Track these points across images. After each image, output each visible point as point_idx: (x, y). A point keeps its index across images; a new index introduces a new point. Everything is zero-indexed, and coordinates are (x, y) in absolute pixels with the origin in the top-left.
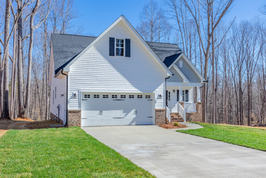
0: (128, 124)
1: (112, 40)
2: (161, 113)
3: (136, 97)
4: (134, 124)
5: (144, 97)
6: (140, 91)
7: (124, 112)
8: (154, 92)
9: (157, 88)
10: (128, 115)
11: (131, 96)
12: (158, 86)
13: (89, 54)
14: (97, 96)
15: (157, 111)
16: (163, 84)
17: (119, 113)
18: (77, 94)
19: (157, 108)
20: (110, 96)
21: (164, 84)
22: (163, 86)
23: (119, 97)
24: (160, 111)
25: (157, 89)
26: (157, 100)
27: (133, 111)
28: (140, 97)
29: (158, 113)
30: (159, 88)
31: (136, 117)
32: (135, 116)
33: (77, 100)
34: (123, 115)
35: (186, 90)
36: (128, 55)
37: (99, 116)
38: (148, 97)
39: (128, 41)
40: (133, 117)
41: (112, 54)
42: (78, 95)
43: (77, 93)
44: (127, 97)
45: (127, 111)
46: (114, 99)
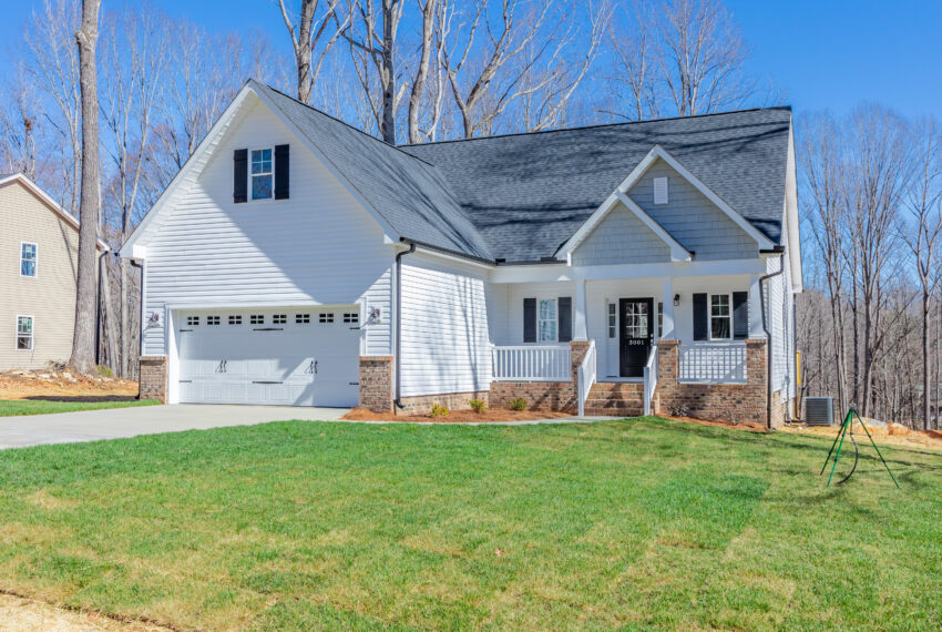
0: (292, 402)
1: (241, 157)
2: (377, 369)
3: (315, 318)
4: (309, 402)
5: (339, 318)
6: (316, 299)
7: (281, 366)
8: (357, 302)
9: (367, 287)
10: (291, 375)
11: (303, 318)
12: (373, 282)
13: (187, 207)
14: (213, 320)
15: (364, 363)
16: (387, 275)
17: (268, 368)
18: (161, 315)
19: (367, 355)
20: (246, 320)
21: (391, 273)
22: (388, 281)
23: (268, 322)
24: (373, 362)
25: (367, 293)
26: (367, 327)
27: (307, 362)
28: (326, 318)
29: (368, 370)
30: (374, 287)
31: (315, 382)
32: (310, 378)
33: (162, 330)
34: (277, 375)
35: (736, 295)
36: (283, 192)
37: (220, 375)
38: (351, 318)
39: (283, 152)
40: (306, 383)
41: (240, 196)
42: (164, 318)
43: (160, 312)
44: (291, 319)
45: (289, 364)
46: (257, 326)
